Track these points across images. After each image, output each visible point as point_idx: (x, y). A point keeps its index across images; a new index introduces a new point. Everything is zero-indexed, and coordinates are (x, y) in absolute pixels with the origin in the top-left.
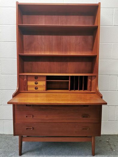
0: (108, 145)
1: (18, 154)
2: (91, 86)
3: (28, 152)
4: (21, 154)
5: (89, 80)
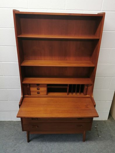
0: (96, 131)
1: (27, 141)
2: (87, 92)
3: (34, 138)
4: (29, 141)
5: (86, 87)
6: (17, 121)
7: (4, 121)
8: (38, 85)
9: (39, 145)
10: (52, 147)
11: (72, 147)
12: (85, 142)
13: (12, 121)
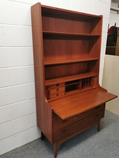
6: (23, 146)
7: (5, 154)
8: (58, 85)
9: (69, 154)
10: (81, 149)
11: (96, 140)
12: (100, 131)
13: (17, 149)
